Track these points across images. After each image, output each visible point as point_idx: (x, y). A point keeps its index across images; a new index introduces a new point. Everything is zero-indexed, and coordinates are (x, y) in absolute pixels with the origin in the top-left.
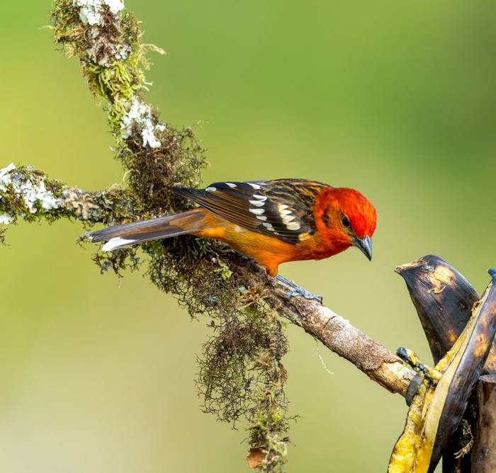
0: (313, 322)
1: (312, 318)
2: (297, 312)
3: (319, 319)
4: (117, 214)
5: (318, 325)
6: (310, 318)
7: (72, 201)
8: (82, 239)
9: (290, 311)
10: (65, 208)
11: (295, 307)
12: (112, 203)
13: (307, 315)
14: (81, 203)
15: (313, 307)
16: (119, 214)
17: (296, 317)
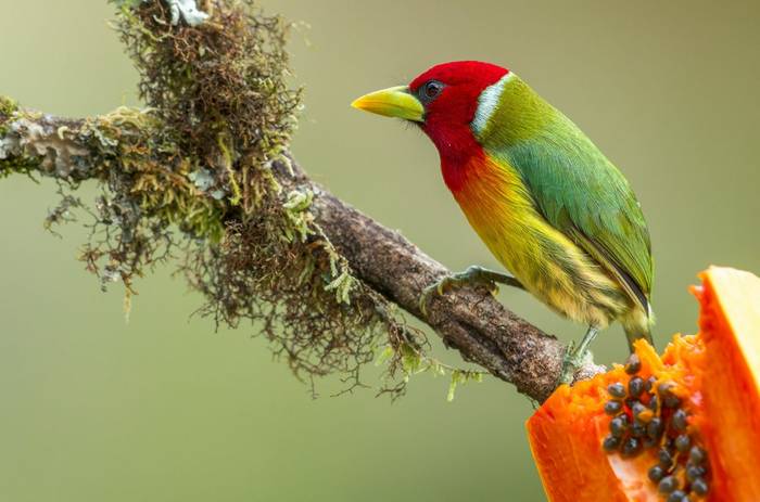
0: (534, 375)
1: (532, 367)
2: (500, 353)
3: (546, 368)
4: (126, 166)
5: (544, 381)
6: (527, 366)
7: (34, 141)
8: (54, 218)
9: (485, 351)
10: (20, 156)
11: (494, 342)
12: (115, 143)
13: (520, 361)
14: (53, 146)
15: (532, 343)
16: (131, 165)
17: (497, 362)
